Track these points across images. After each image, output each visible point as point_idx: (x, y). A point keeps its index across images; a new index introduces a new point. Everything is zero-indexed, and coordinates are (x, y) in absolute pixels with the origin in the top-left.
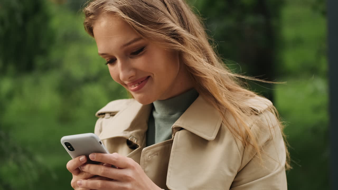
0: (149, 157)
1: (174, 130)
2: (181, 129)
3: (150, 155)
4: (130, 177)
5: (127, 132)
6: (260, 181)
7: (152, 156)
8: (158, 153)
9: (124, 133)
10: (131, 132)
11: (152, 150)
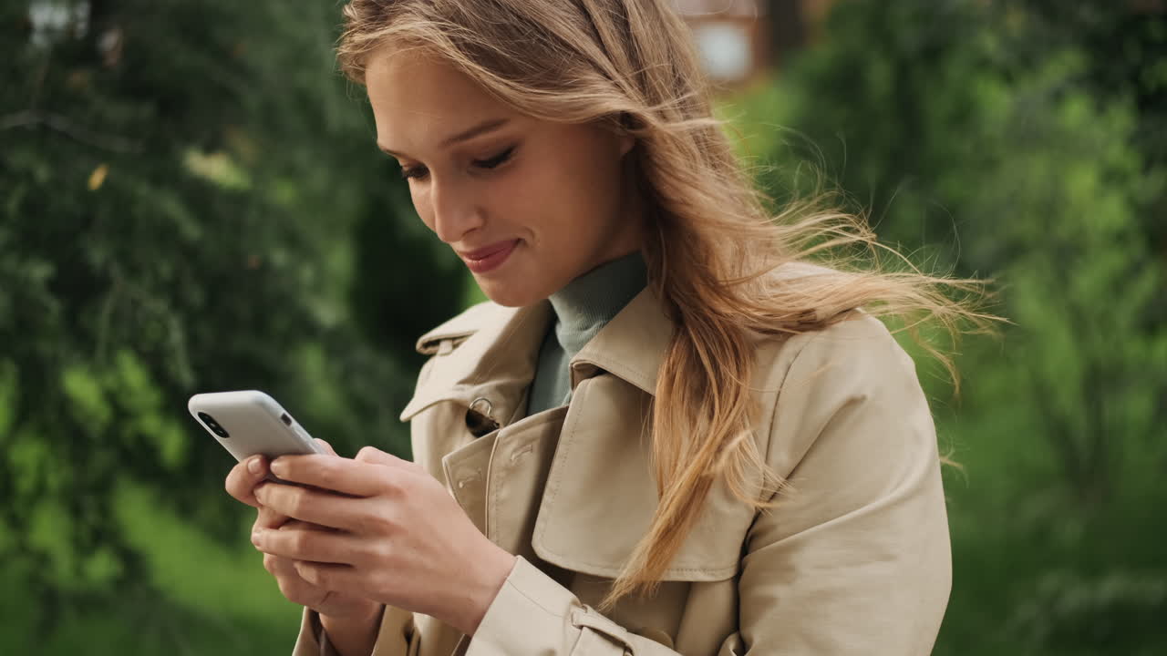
0: (513, 456)
1: (576, 374)
2: (599, 372)
3: (515, 451)
4: (385, 522)
5: (466, 386)
6: (830, 529)
7: (520, 452)
8: (536, 445)
9: (458, 390)
10: (477, 388)
11: (519, 434)
